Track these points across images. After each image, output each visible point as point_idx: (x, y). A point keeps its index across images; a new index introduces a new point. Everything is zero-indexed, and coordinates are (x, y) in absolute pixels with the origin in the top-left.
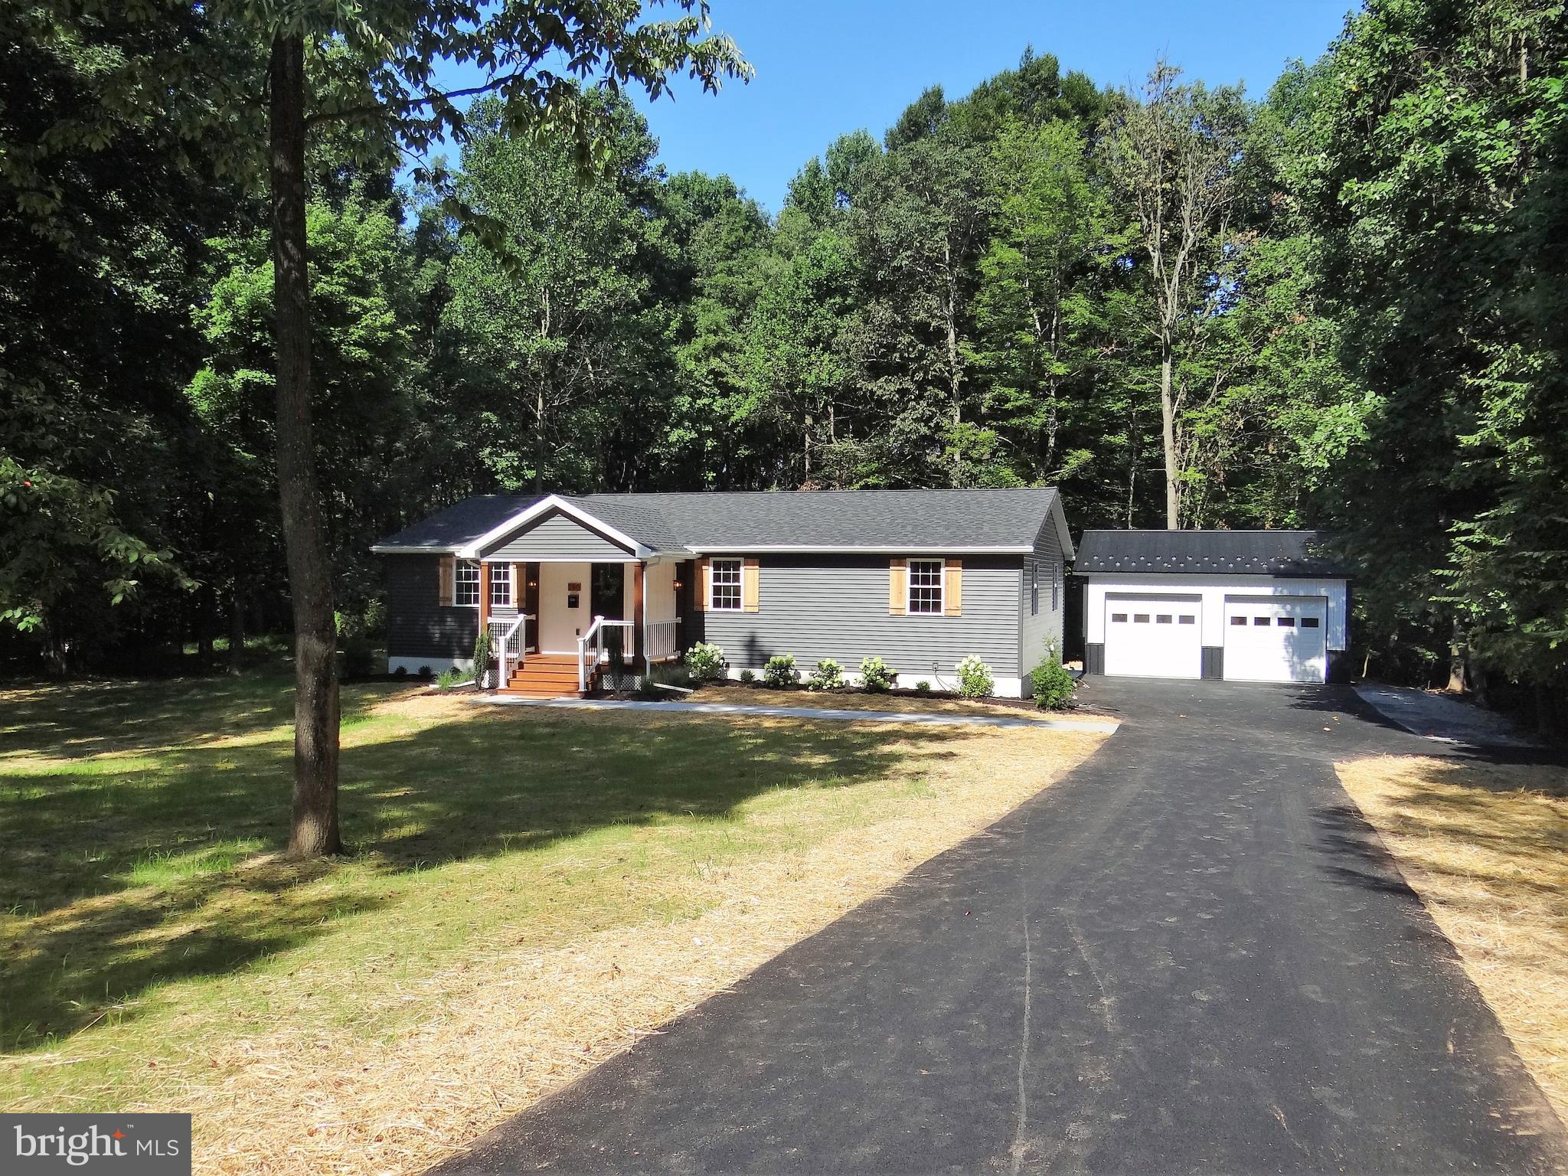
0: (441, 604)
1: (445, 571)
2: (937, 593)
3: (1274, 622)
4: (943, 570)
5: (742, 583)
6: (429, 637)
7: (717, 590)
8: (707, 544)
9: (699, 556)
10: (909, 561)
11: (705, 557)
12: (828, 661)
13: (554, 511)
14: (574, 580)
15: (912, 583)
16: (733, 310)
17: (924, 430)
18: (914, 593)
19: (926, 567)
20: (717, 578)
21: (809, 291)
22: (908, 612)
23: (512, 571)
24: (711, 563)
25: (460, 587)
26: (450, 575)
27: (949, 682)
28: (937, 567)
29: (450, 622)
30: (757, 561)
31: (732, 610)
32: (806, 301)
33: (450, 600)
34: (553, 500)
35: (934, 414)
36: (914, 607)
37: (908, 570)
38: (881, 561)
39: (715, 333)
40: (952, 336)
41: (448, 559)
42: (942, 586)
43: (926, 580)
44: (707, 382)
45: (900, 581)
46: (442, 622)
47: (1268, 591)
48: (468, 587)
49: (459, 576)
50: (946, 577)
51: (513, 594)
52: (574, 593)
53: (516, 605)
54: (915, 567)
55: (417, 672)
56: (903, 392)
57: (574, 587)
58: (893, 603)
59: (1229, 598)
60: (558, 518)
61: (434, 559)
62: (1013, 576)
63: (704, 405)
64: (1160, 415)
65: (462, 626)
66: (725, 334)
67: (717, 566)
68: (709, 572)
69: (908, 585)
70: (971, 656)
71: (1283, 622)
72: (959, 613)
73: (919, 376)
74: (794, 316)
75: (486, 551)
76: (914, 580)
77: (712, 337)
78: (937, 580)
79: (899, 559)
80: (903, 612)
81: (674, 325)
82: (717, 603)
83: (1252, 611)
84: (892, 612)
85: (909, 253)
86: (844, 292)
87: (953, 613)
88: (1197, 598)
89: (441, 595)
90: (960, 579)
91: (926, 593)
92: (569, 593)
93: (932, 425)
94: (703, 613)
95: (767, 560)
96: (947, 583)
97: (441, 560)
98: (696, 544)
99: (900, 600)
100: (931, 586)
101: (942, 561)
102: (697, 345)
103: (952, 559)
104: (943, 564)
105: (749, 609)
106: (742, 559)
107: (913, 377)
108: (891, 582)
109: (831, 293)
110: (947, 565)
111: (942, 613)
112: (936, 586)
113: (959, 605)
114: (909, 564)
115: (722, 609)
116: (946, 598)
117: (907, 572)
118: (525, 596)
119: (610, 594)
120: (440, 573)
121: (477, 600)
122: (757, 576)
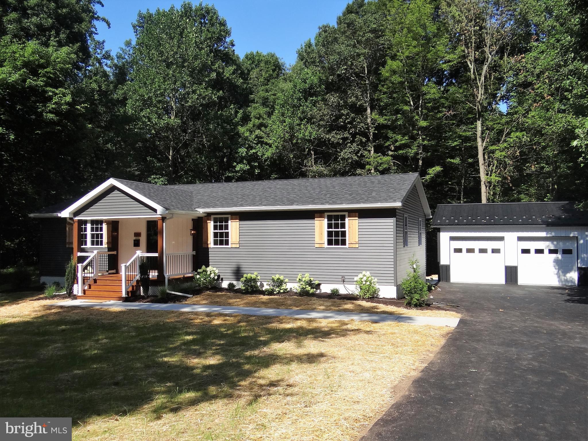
0: (67, 246)
1: (69, 227)
2: (344, 234)
3: (546, 251)
4: (347, 220)
5: (229, 230)
7: (216, 235)
8: (208, 207)
9: (205, 215)
10: (326, 214)
11: (209, 215)
12: (277, 276)
14: (137, 231)
15: (329, 228)
16: (268, 109)
17: (355, 158)
18: (330, 234)
19: (336, 218)
20: (215, 228)
21: (300, 95)
22: (326, 245)
23: (105, 226)
24: (212, 218)
26: (72, 229)
27: (352, 289)
28: (343, 218)
30: (238, 217)
31: (224, 246)
32: (299, 99)
33: (72, 243)
34: (112, 182)
35: (360, 149)
36: (330, 242)
37: (326, 220)
38: (310, 215)
39: (259, 119)
40: (369, 111)
42: (347, 229)
43: (336, 226)
44: (255, 142)
45: (321, 227)
47: (543, 234)
48: (82, 236)
50: (349, 223)
51: (105, 240)
52: (137, 238)
53: (106, 246)
54: (330, 218)
56: (345, 139)
57: (138, 235)
58: (317, 240)
59: (520, 239)
60: (116, 192)
62: (390, 223)
63: (253, 153)
64: (477, 148)
66: (263, 119)
67: (215, 220)
68: (211, 225)
69: (325, 229)
70: (364, 272)
71: (551, 252)
72: (357, 246)
73: (352, 131)
74: (294, 106)
75: (77, 213)
76: (330, 226)
77: (257, 121)
78: (343, 226)
79: (320, 213)
80: (323, 246)
81: (239, 115)
82: (216, 243)
83: (533, 246)
84: (317, 246)
85: (345, 67)
86: (317, 94)
87: (354, 246)
88: (502, 239)
89: (67, 241)
90: (357, 224)
91: (337, 234)
92: (134, 238)
93: (359, 155)
94: (208, 248)
95: (244, 216)
96: (349, 227)
98: (203, 208)
99: (321, 238)
100: (340, 230)
101: (346, 214)
102: (250, 125)
103: (352, 213)
104: (347, 216)
105: (234, 246)
106: (229, 216)
107: (349, 131)
108: (316, 228)
109: (311, 95)
110: (349, 217)
111: (347, 246)
112: (343, 230)
113: (357, 240)
114: (326, 216)
115: (219, 246)
116: (349, 237)
117: (325, 222)
118: (111, 241)
119: (156, 238)
120: (67, 228)
121: (86, 243)
122: (238, 226)
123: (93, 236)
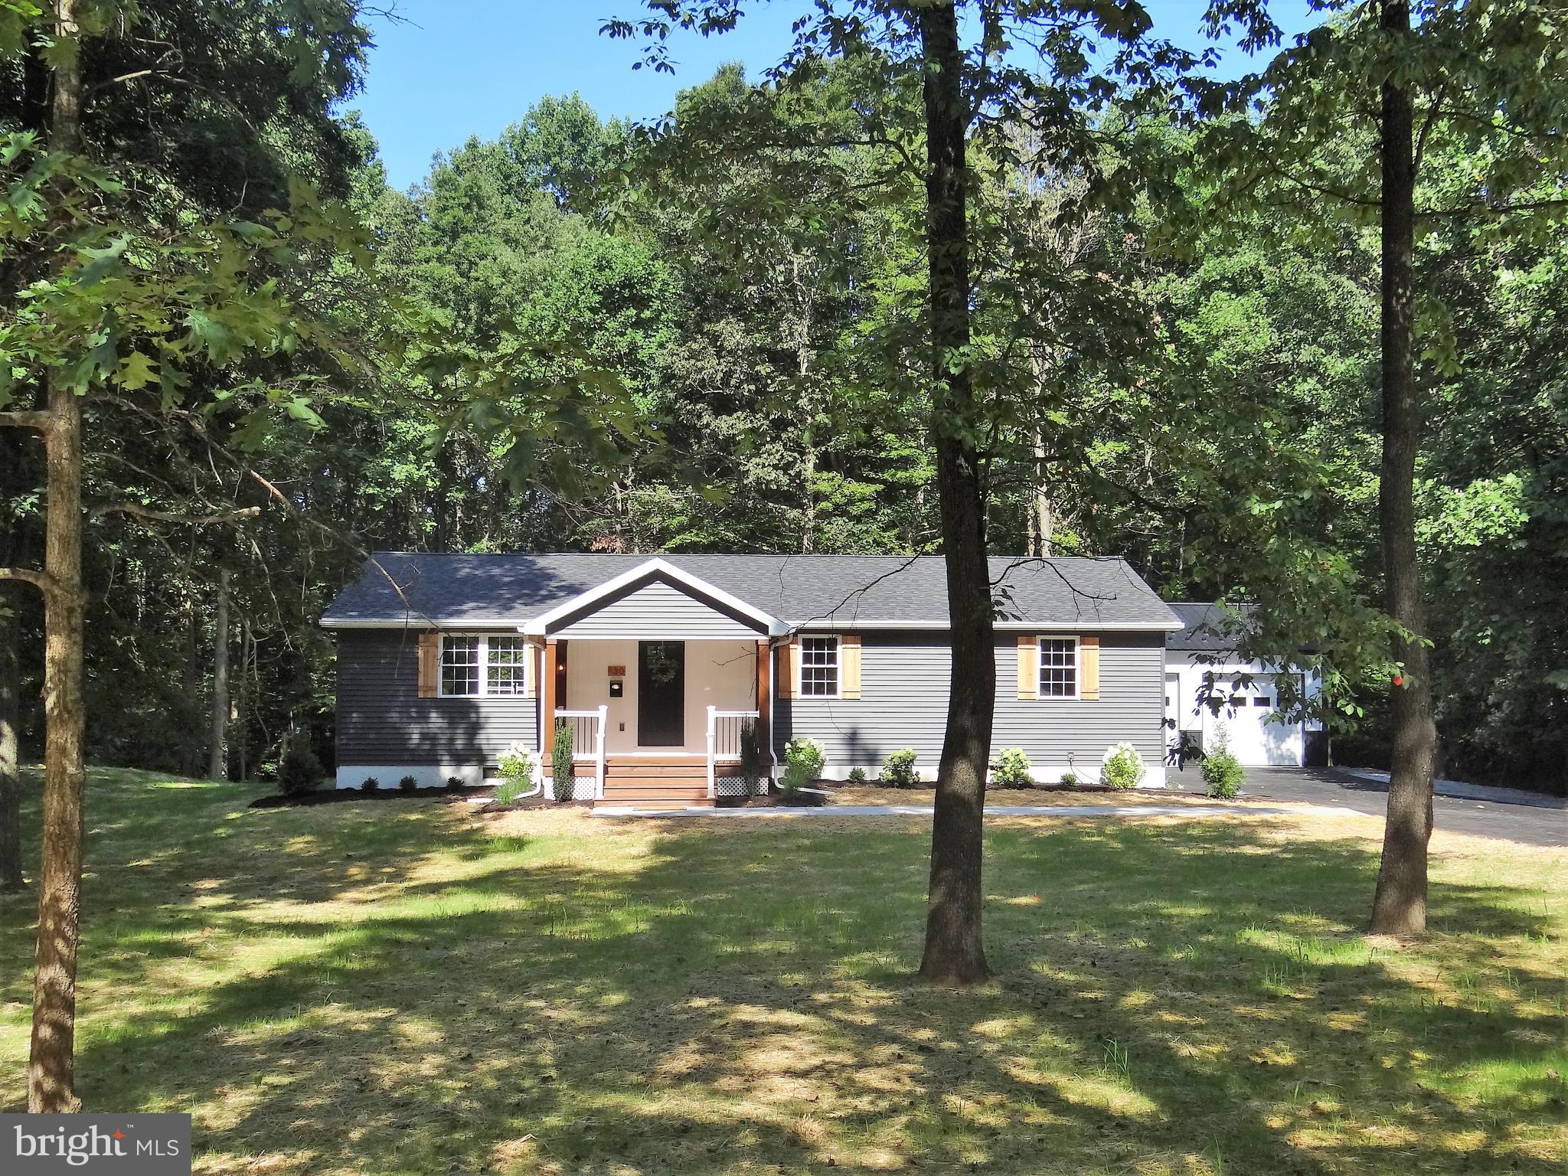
0: (421, 695)
1: (426, 653)
2: (1071, 674)
4: (1078, 649)
5: (839, 665)
6: (404, 738)
7: (806, 674)
9: (789, 632)
10: (1039, 638)
11: (795, 634)
13: (657, 576)
14: (616, 662)
15: (1043, 663)
18: (1045, 675)
19: (1058, 645)
20: (807, 658)
22: (1038, 696)
23: (528, 652)
24: (800, 641)
25: (447, 673)
26: (435, 656)
27: (1089, 775)
28: (1070, 645)
29: (436, 720)
30: (858, 638)
31: (826, 696)
33: (434, 689)
34: (660, 561)
36: (1045, 688)
37: (1038, 648)
38: (1007, 638)
41: (433, 637)
42: (1077, 666)
43: (1058, 660)
45: (1029, 660)
46: (423, 718)
48: (461, 672)
49: (447, 658)
50: (1082, 655)
51: (529, 681)
52: (616, 678)
53: (533, 694)
54: (1045, 645)
55: (398, 787)
57: (617, 671)
58: (1022, 685)
60: (658, 587)
61: (412, 635)
62: (1156, 655)
65: (452, 724)
67: (807, 644)
68: (797, 653)
69: (1037, 665)
70: (1121, 744)
71: (1256, 702)
72: (1096, 696)
75: (552, 628)
76: (1046, 659)
78: (1070, 660)
79: (1029, 635)
80: (1033, 696)
82: (806, 689)
84: (1021, 696)
86: (642, 302)
87: (1090, 696)
89: (421, 682)
90: (1098, 658)
91: (1058, 674)
92: (610, 678)
94: (790, 700)
95: (871, 638)
96: (1083, 663)
97: (421, 637)
99: (1029, 683)
100: (1064, 667)
101: (1077, 638)
103: (1087, 636)
104: (1077, 642)
105: (849, 696)
106: (840, 637)
108: (1019, 662)
109: (625, 302)
110: (1082, 643)
111: (1078, 696)
112: (1070, 667)
113: (1097, 685)
114: (1039, 642)
115: (813, 696)
116: (1082, 680)
117: (1037, 651)
119: (665, 679)
120: (420, 653)
121: (474, 688)
122: (859, 657)
123: (492, 672)
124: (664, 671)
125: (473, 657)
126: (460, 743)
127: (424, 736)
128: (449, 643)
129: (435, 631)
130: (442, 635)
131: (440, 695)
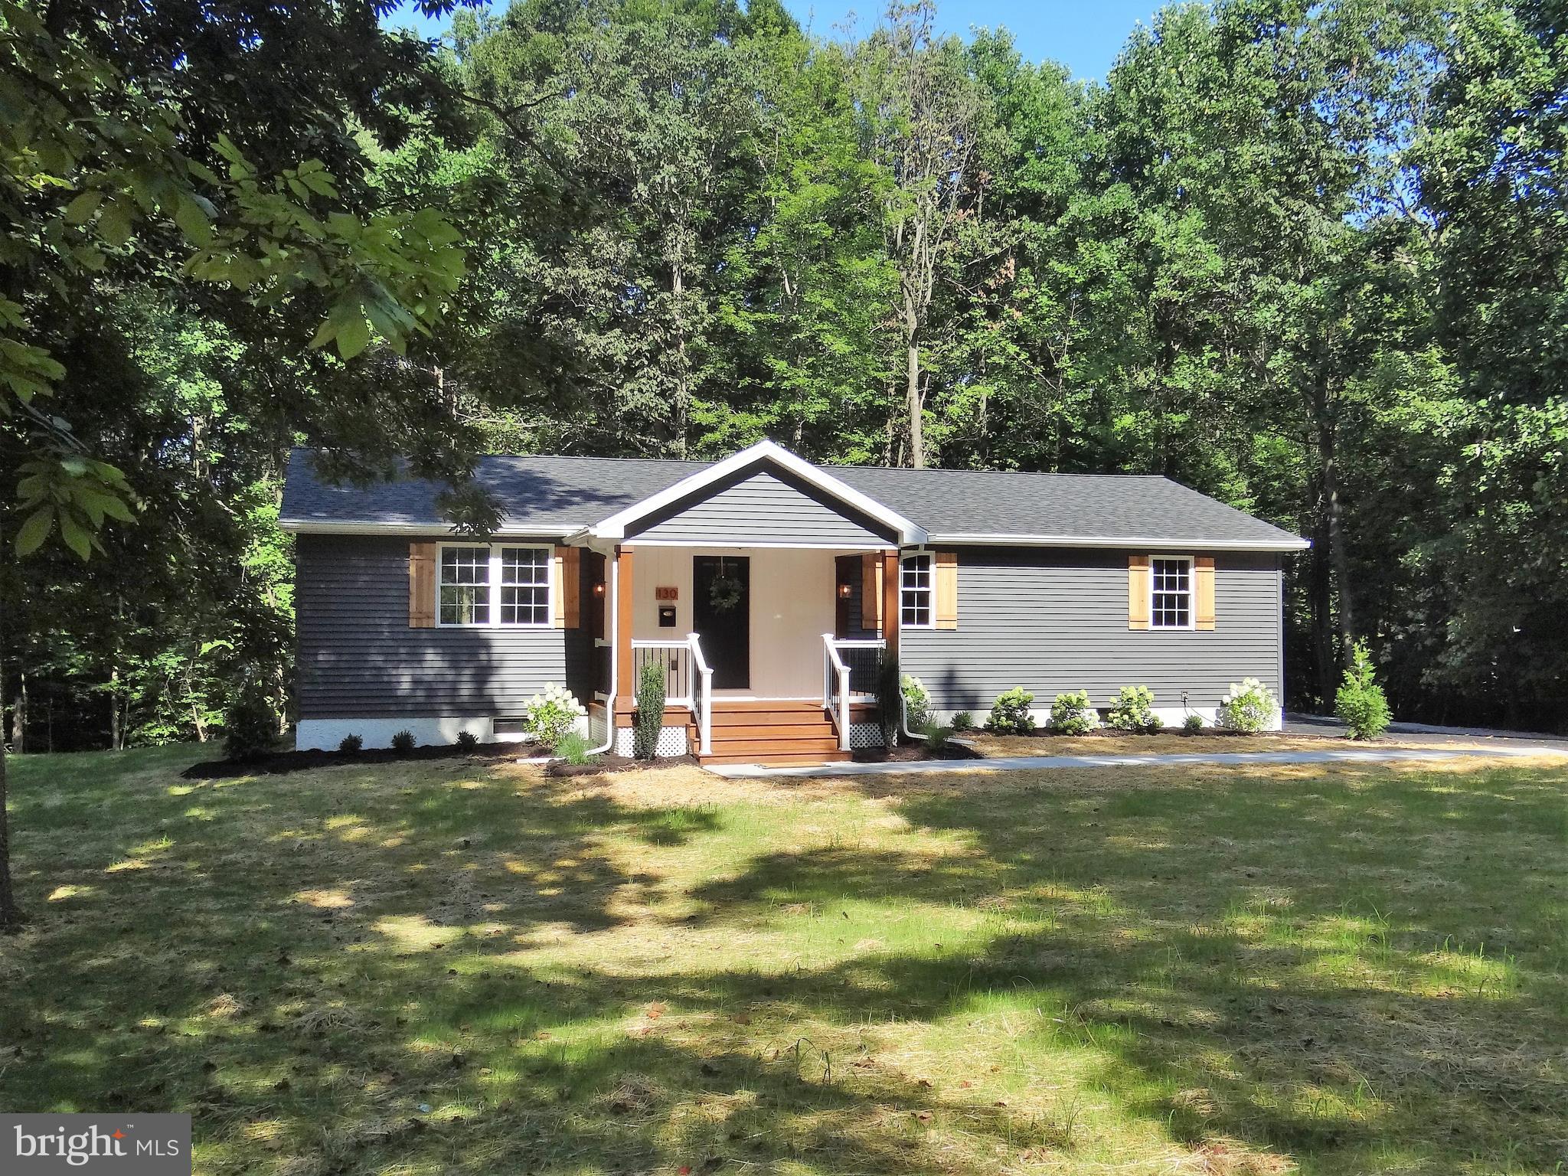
0: (413, 623)
1: (420, 569)
2: (1184, 601)
4: (1192, 571)
5: (932, 587)
6: (391, 686)
10: (1152, 558)
13: (766, 466)
14: (666, 583)
15: (1156, 588)
18: (1157, 600)
19: (1171, 566)
22: (1150, 626)
23: (555, 568)
25: (449, 594)
26: (432, 573)
28: (1184, 567)
29: (433, 661)
30: (954, 556)
31: (916, 626)
33: (430, 616)
36: (1157, 619)
37: (1151, 570)
38: (1117, 558)
41: (428, 548)
42: (1191, 591)
43: (1171, 584)
45: (1142, 584)
46: (416, 658)
48: (466, 594)
49: (448, 574)
50: (1196, 578)
51: (556, 606)
52: (666, 603)
53: (562, 624)
54: (1158, 566)
55: (390, 746)
57: (667, 593)
58: (1133, 612)
60: (764, 478)
61: (399, 545)
62: (1271, 580)
65: (455, 665)
69: (1150, 591)
72: (1212, 626)
75: (631, 531)
76: (1158, 583)
78: (1184, 584)
79: (1139, 555)
80: (1145, 626)
84: (1132, 626)
87: (1204, 626)
89: (413, 607)
90: (1213, 582)
91: (1171, 601)
95: (970, 555)
96: (1197, 588)
97: (413, 547)
99: (1141, 609)
100: (1177, 592)
101: (1191, 559)
103: (1203, 556)
104: (1192, 563)
105: (944, 625)
106: (935, 554)
108: (1130, 586)
110: (1197, 564)
111: (1191, 626)
112: (1183, 592)
113: (1212, 613)
114: (1151, 562)
116: (1196, 607)
117: (1150, 573)
118: (577, 608)
119: (726, 604)
120: (412, 571)
121: (482, 615)
122: (955, 578)
123: (507, 595)
124: (725, 594)
125: (483, 575)
126: (466, 690)
127: (416, 682)
128: (448, 556)
129: (432, 539)
130: (440, 545)
131: (439, 625)
